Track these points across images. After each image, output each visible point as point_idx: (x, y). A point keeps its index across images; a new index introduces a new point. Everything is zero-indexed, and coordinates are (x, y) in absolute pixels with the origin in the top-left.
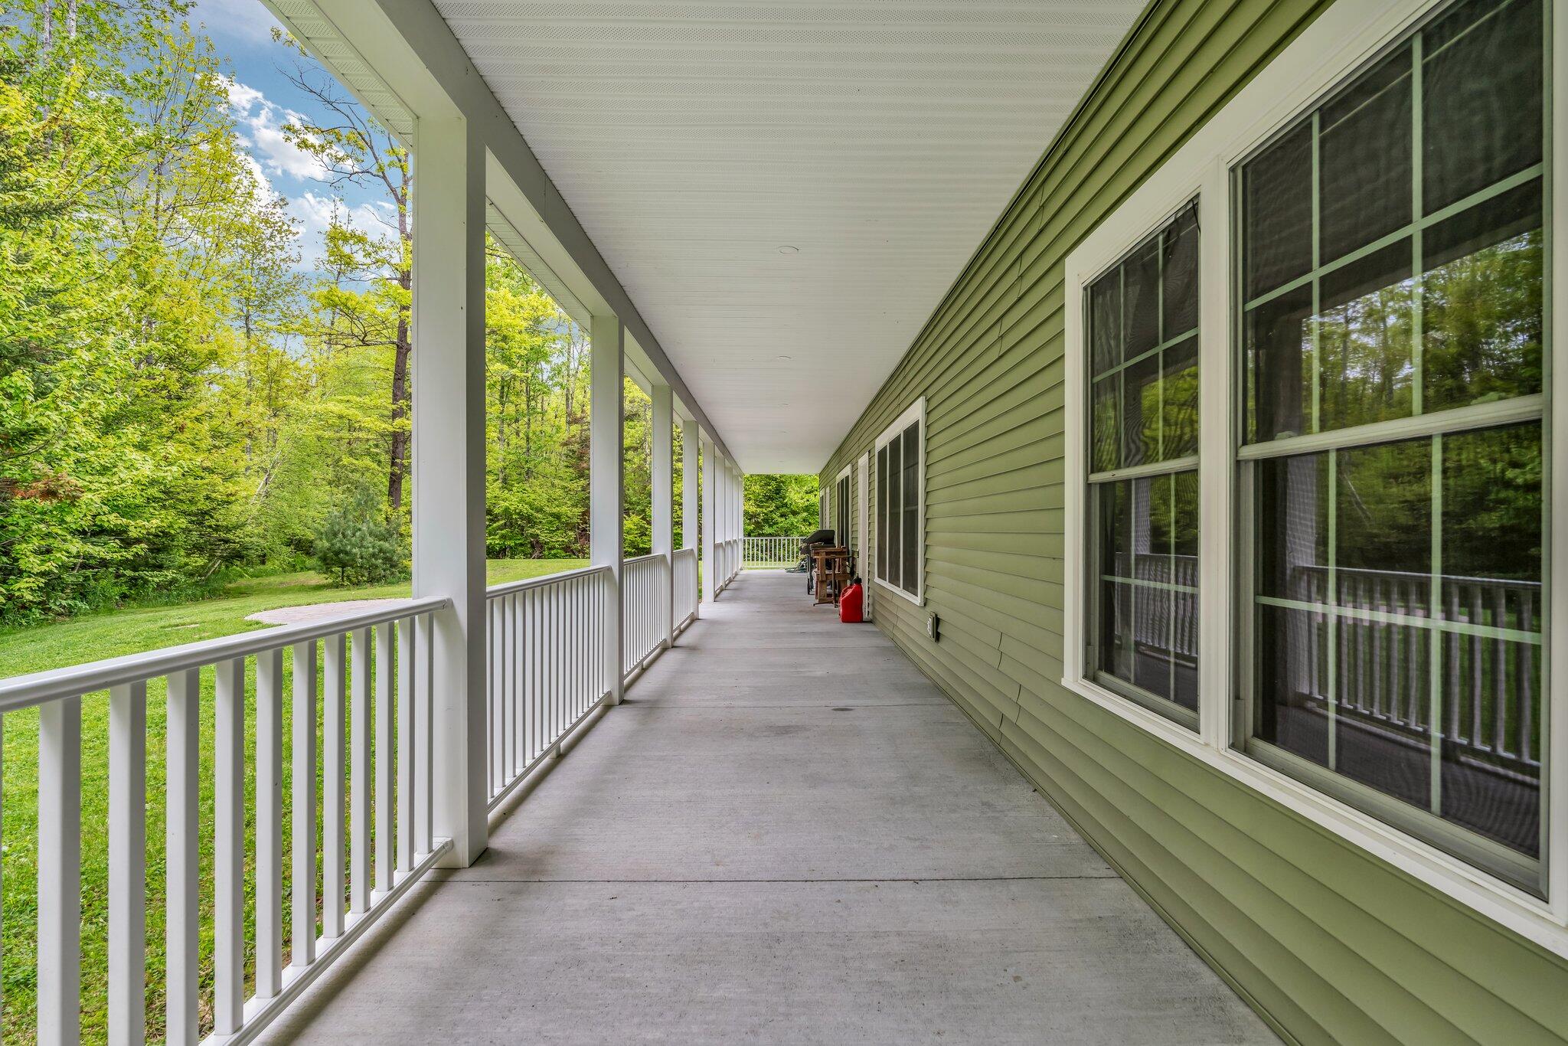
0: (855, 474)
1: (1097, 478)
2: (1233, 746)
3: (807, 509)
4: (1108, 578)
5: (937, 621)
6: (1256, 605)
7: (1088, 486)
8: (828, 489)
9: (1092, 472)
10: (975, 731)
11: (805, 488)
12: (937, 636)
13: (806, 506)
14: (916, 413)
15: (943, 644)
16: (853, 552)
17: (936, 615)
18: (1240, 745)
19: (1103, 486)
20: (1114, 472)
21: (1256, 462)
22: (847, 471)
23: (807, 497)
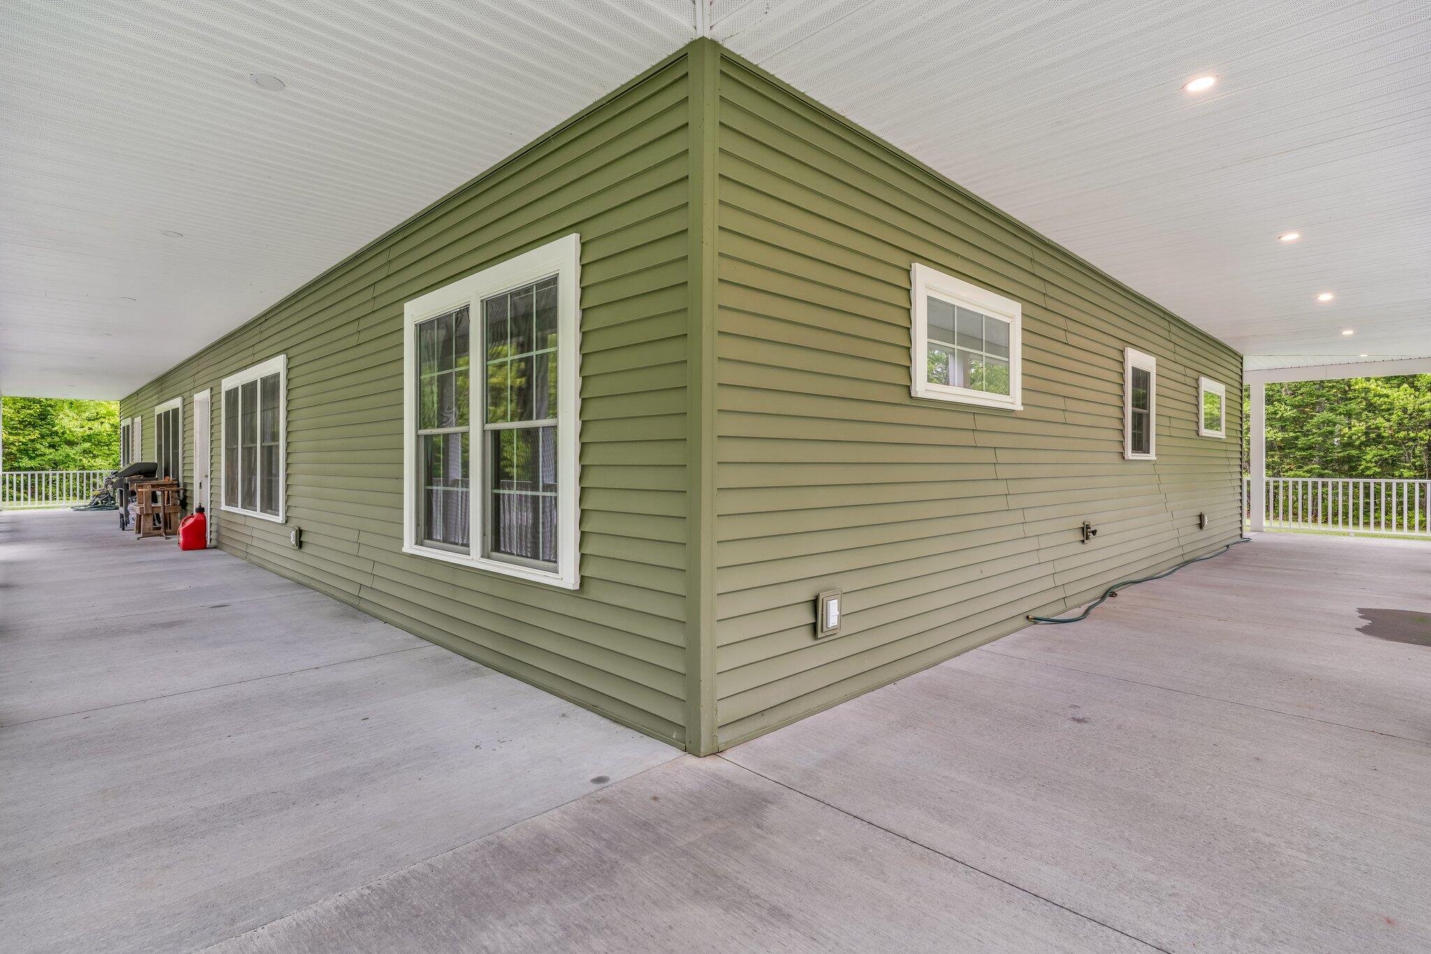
0: (187, 408)
1: (423, 432)
2: (482, 556)
3: (88, 439)
4: (429, 487)
5: (300, 532)
6: (492, 493)
7: (418, 436)
8: (138, 420)
9: (420, 429)
10: (338, 603)
11: (87, 414)
12: (300, 544)
13: (89, 436)
14: (277, 365)
15: (306, 549)
16: (185, 485)
17: (299, 528)
18: (485, 555)
19: (426, 436)
20: (431, 430)
21: (491, 431)
22: (176, 403)
23: (90, 424)
